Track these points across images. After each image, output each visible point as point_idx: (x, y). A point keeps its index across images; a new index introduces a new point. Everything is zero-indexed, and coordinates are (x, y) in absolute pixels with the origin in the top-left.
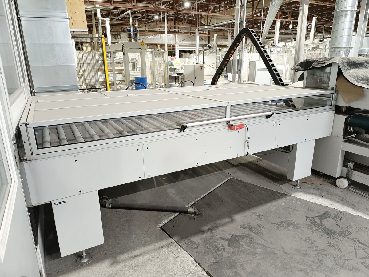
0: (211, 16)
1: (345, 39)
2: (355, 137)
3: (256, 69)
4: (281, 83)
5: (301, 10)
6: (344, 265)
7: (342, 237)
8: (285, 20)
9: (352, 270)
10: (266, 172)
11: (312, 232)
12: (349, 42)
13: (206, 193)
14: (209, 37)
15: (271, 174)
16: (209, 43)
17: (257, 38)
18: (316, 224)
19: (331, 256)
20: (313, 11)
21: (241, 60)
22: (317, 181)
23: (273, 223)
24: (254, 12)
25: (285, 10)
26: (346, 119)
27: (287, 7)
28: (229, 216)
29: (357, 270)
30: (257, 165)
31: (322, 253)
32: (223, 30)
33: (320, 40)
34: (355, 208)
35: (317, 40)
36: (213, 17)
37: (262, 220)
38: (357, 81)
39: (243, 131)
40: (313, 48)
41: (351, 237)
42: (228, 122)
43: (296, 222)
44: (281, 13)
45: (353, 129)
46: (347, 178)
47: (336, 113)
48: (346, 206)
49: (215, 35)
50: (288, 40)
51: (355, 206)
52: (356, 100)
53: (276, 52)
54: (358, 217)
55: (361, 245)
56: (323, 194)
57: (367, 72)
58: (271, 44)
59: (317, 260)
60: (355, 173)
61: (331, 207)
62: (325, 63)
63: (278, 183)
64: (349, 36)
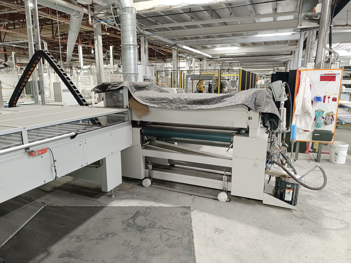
0: (5, 33)
1: (132, 67)
2: (150, 144)
3: (62, 90)
4: (84, 103)
5: (96, 39)
6: (154, 253)
7: (150, 229)
8: (86, 46)
9: (160, 254)
10: (84, 190)
11: (128, 234)
12: (136, 69)
13: (13, 233)
14: (5, 54)
15: (88, 191)
16: (6, 60)
17: (54, 61)
18: (131, 226)
19: (144, 249)
20: (110, 41)
21: (42, 81)
22: (129, 186)
23: (92, 240)
24: (54, 34)
25: (85, 37)
26: (141, 130)
27: (87, 34)
28: (44, 251)
29: (163, 253)
30: (73, 186)
31: (138, 249)
32: (23, 49)
33: (119, 66)
34: (158, 201)
35: (116, 66)
36: (7, 33)
37: (82, 240)
38: (142, 100)
39: (47, 155)
40: (115, 72)
41: (157, 226)
42: (27, 148)
43: (114, 230)
44: (82, 39)
45: (147, 138)
46: (150, 177)
47: (133, 127)
48: (151, 201)
49: (13, 53)
50: (93, 64)
51: (158, 198)
52: (145, 115)
53: (82, 74)
54: (160, 208)
55: (164, 230)
56: (134, 196)
57: (148, 94)
58: (77, 66)
59: (133, 259)
60: (154, 171)
61: (140, 206)
62: (117, 86)
63: (95, 198)
64: (135, 64)
